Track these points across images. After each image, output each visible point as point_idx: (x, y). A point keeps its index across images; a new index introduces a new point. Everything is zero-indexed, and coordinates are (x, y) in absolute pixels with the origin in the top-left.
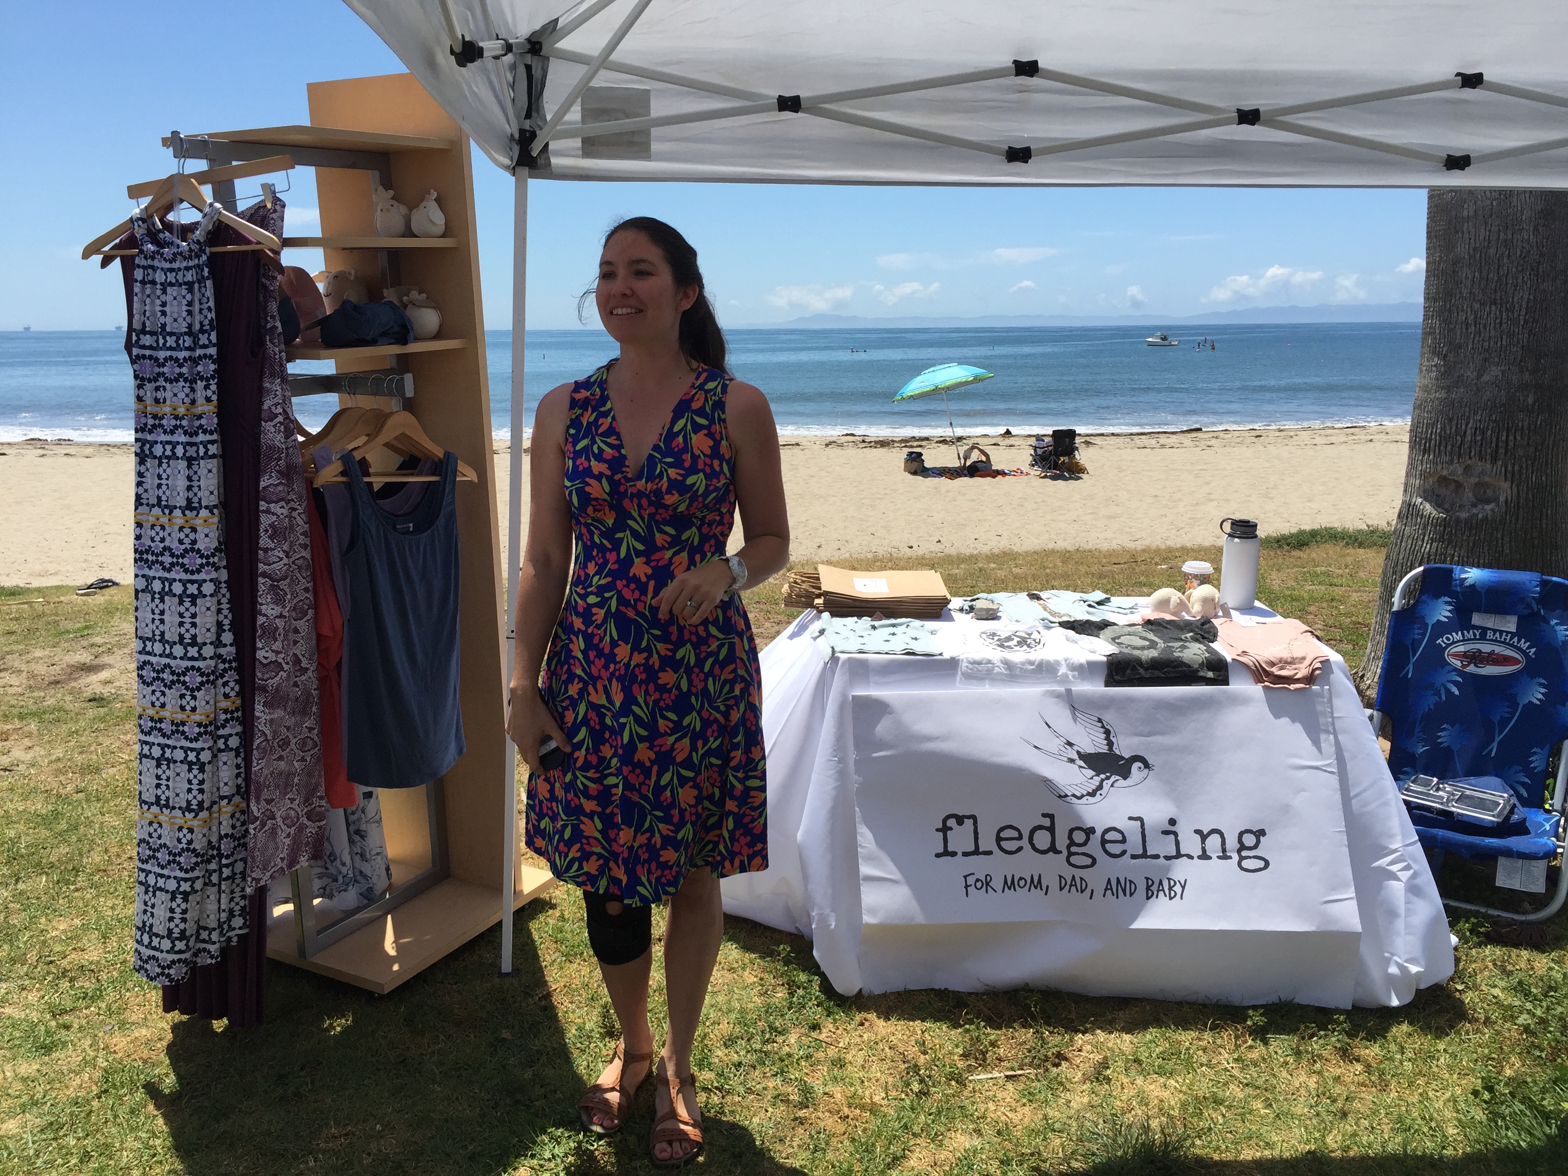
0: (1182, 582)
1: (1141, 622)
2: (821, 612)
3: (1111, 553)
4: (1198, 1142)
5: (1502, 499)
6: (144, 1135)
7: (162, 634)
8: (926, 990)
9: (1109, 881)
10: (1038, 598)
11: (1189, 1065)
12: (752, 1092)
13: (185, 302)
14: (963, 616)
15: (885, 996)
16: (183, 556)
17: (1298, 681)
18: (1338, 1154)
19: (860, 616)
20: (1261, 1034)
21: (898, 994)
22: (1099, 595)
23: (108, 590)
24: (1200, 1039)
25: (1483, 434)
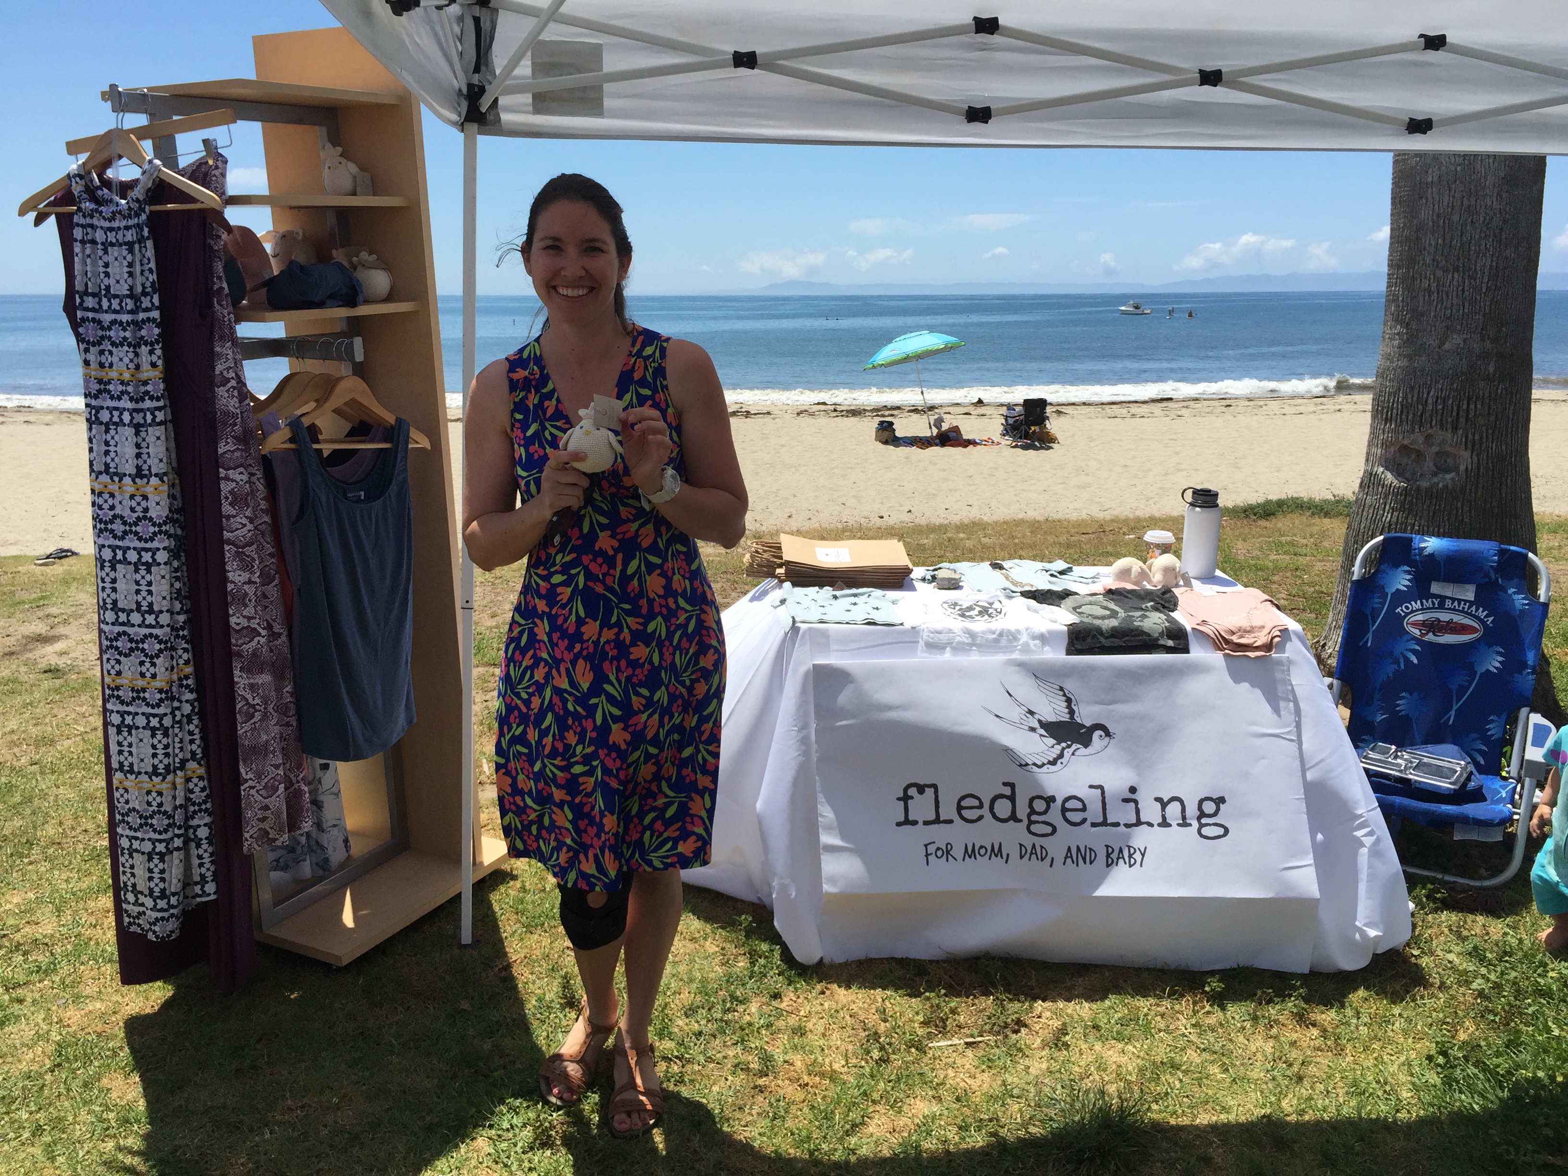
0: (1143, 551)
1: (1102, 591)
2: (781, 582)
3: (1079, 524)
4: (1155, 1107)
5: (1462, 468)
6: (97, 1109)
7: (115, 602)
8: (887, 959)
9: (1069, 849)
10: (1001, 568)
11: (1147, 1031)
12: (713, 1061)
13: (125, 263)
14: (925, 585)
15: (846, 964)
16: (136, 524)
17: (1257, 648)
18: (1293, 1118)
19: (821, 586)
20: (1219, 1000)
21: (860, 963)
22: (1061, 565)
23: (67, 559)
24: (1158, 1005)
25: (1444, 402)
